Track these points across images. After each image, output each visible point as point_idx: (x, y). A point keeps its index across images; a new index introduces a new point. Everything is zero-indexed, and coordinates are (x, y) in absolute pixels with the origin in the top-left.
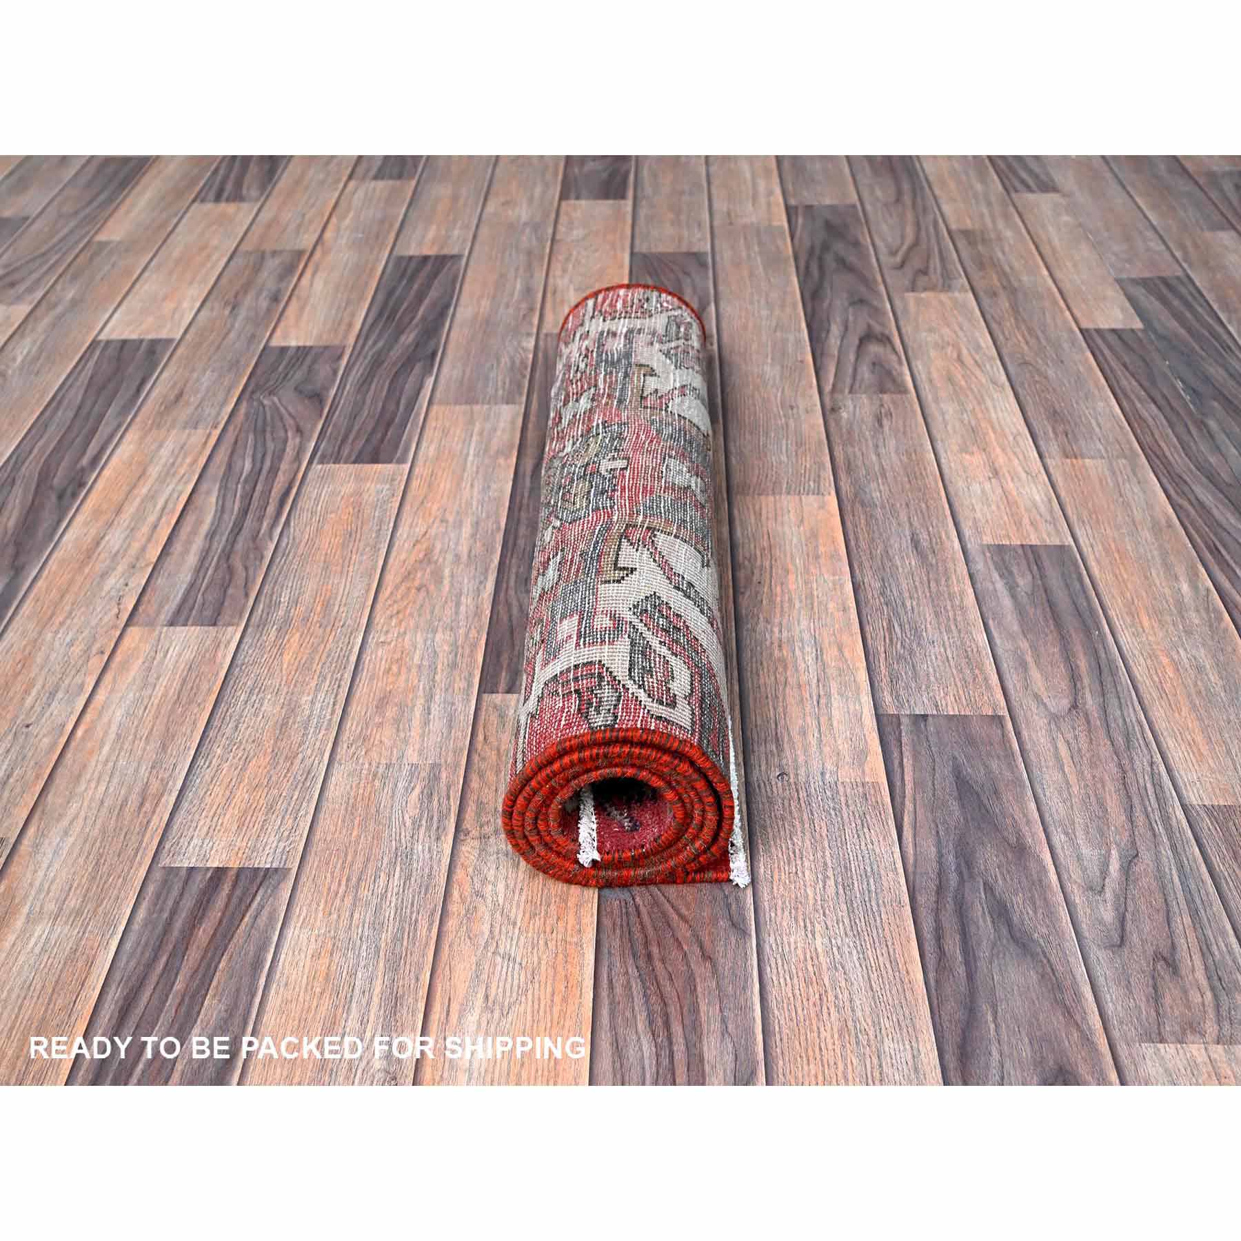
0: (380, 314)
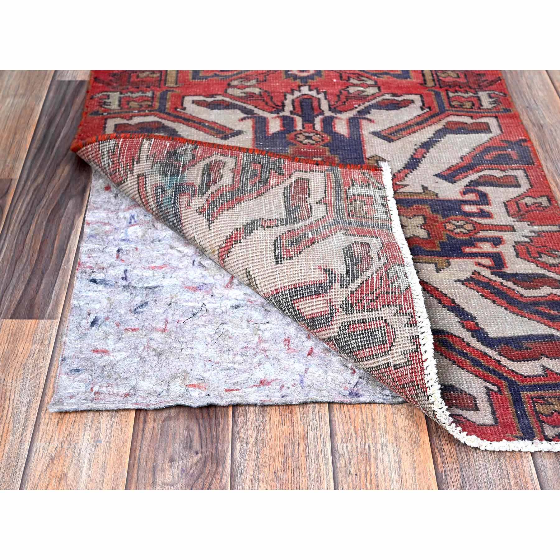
0: (40, 149)
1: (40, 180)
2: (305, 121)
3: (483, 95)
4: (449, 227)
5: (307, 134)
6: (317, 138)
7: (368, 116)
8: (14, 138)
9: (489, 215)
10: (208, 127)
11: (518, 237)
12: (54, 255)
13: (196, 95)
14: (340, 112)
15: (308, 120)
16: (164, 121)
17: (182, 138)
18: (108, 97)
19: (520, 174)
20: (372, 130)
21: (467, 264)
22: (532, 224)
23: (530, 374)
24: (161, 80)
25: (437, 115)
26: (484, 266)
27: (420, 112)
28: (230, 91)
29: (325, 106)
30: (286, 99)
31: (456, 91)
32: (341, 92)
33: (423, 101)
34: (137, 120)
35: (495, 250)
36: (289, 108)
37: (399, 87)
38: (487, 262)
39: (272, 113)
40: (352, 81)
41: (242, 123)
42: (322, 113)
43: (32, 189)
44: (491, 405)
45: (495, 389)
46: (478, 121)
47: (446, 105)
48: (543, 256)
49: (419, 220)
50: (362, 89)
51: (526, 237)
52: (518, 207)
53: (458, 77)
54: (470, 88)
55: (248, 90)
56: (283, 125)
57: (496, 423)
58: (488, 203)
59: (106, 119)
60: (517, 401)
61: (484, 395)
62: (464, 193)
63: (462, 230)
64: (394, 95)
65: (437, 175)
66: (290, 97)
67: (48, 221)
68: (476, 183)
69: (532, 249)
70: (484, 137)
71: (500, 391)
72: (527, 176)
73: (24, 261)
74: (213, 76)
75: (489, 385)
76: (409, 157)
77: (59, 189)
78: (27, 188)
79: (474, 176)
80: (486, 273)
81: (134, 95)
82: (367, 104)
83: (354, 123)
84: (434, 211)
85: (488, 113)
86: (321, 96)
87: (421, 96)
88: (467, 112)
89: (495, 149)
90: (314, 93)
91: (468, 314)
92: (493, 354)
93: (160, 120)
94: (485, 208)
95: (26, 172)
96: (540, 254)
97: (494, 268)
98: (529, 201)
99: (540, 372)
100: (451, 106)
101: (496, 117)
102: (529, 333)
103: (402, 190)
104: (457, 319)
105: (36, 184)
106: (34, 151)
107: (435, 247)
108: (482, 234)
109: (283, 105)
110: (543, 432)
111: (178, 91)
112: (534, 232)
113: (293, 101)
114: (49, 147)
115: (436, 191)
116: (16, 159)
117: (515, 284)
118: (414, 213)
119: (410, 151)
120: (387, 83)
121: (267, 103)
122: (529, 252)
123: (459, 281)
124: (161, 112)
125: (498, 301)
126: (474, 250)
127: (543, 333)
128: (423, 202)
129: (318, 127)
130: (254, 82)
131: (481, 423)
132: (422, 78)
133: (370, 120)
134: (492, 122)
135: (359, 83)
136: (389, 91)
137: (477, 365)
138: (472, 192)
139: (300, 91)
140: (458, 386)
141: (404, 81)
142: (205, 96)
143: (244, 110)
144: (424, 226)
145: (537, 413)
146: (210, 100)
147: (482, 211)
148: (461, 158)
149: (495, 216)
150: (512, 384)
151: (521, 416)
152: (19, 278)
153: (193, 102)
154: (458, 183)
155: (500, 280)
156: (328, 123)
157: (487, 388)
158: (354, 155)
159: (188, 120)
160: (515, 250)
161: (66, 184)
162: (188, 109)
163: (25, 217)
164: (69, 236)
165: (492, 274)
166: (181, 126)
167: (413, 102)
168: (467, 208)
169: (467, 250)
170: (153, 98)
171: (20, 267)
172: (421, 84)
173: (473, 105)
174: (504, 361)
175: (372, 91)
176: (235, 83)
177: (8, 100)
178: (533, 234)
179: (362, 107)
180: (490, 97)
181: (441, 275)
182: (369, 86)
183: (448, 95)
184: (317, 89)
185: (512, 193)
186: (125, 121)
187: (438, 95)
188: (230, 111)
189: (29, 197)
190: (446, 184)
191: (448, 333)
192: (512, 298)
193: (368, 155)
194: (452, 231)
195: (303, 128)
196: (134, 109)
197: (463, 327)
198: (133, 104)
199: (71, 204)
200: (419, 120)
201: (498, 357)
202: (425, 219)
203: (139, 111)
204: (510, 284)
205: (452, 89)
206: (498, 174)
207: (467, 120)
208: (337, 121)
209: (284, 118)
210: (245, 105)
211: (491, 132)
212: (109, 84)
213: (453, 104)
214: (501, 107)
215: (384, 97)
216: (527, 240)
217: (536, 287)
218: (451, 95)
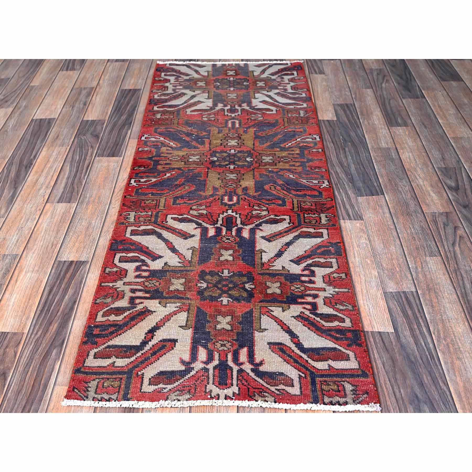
1: (39, 333)
2: (227, 230)
3: (323, 216)
4: (293, 288)
5: (227, 237)
6: (232, 239)
7: (261, 228)
8: (28, 303)
9: (314, 282)
10: (178, 232)
11: (327, 294)
12: (41, 389)
13: (174, 214)
14: (246, 225)
15: (229, 229)
16: (156, 229)
17: (164, 238)
18: (129, 214)
19: (334, 260)
20: (261, 235)
21: (298, 308)
22: (335, 287)
23: (322, 368)
24: (156, 205)
25: (296, 227)
26: (307, 309)
27: (288, 225)
28: (191, 212)
29: (239, 221)
30: (219, 217)
31: (309, 214)
32: (248, 214)
33: (290, 219)
34: (142, 228)
35: (314, 301)
36: (220, 222)
37: (279, 212)
38: (309, 307)
39: (211, 225)
40: (255, 207)
41: (195, 230)
42: (237, 225)
43: (34, 340)
44: (300, 384)
45: (303, 375)
46: (317, 231)
47: (302, 221)
48: (338, 305)
49: (278, 284)
50: (259, 212)
51: (331, 294)
52: (330, 278)
53: (312, 206)
54: (317, 211)
55: (200, 212)
56: (216, 232)
57: (301, 394)
58: (314, 276)
59: (127, 227)
60: (313, 383)
61: (298, 379)
62: (303, 271)
63: (299, 290)
64: (276, 216)
65: (290, 261)
66: (221, 216)
67: (40, 365)
68: (311, 265)
69: (333, 301)
70: (319, 240)
71: (305, 377)
72: (337, 262)
73: (23, 393)
74: (183, 203)
75: (301, 374)
76: (278, 250)
77: (49, 341)
78: (31, 340)
79: (310, 262)
80: (307, 313)
81: (142, 214)
82: (261, 221)
83: (253, 232)
84: (286, 280)
85: (324, 227)
86: (238, 216)
87: (290, 217)
88: (313, 226)
89: (324, 247)
90: (234, 214)
91: (295, 334)
92: (305, 356)
93: (154, 228)
94: (313, 278)
95: (32, 328)
96: (336, 304)
97: (312, 310)
98: (336, 275)
99: (327, 367)
100: (305, 222)
101: (327, 229)
102: (324, 346)
103: (272, 268)
104: (289, 337)
105: (36, 337)
106: (38, 312)
107: (284, 299)
108: (308, 292)
109: (217, 221)
110: (323, 400)
111: (165, 212)
112: (335, 292)
113: (223, 218)
114: (47, 310)
115: (289, 269)
116: (27, 319)
117: (321, 319)
118: (275, 280)
119: (279, 247)
120: (273, 209)
121: (209, 219)
122: (331, 303)
123: (293, 317)
124: (155, 223)
125: (311, 328)
126: (303, 301)
127: (331, 346)
128: (282, 275)
129: (234, 233)
130: (204, 207)
131: (294, 394)
132: (292, 206)
133: (261, 230)
134: (325, 232)
135: (258, 208)
136: (274, 214)
137: (296, 363)
138: (307, 270)
139: (227, 213)
140: (285, 373)
141: (282, 208)
142: (178, 215)
143: (197, 223)
144: (280, 288)
145: (322, 390)
146: (180, 217)
147: (311, 280)
148: (305, 251)
149: (317, 283)
150: (312, 373)
151: (314, 391)
152: (19, 404)
153: (172, 218)
154: (301, 265)
155: (313, 317)
156: (239, 231)
157: (299, 375)
158: (250, 249)
159: (168, 228)
160: (324, 301)
161: (53, 338)
162: (168, 222)
163: (28, 361)
164: (51, 376)
165: (310, 313)
166: (164, 231)
167: (285, 219)
168: (303, 278)
169: (300, 300)
170: (151, 215)
171: (20, 397)
172: (291, 210)
173: (317, 221)
174: (310, 361)
175: (264, 213)
176: (194, 207)
177: (28, 274)
178: (335, 293)
179: (258, 222)
180: (326, 217)
181: (285, 313)
182: (263, 210)
183: (304, 215)
184: (236, 212)
185: (328, 271)
186: (137, 228)
187: (299, 215)
188: (190, 224)
189: (31, 347)
190: (295, 265)
191: (284, 344)
192: (318, 327)
193: (257, 249)
194: (294, 290)
195: (226, 234)
196: (142, 221)
197: (292, 342)
198: (141, 219)
199: (54, 352)
200: (287, 230)
201: (307, 359)
202: (281, 284)
203: (144, 223)
204: (318, 319)
205: (307, 213)
206: (322, 260)
207: (312, 230)
208: (244, 230)
209: (217, 228)
210: (197, 220)
211: (323, 237)
212: (130, 207)
213: (306, 221)
214: (331, 223)
215: (271, 217)
216: (331, 296)
217: (332, 322)
218: (306, 215)
